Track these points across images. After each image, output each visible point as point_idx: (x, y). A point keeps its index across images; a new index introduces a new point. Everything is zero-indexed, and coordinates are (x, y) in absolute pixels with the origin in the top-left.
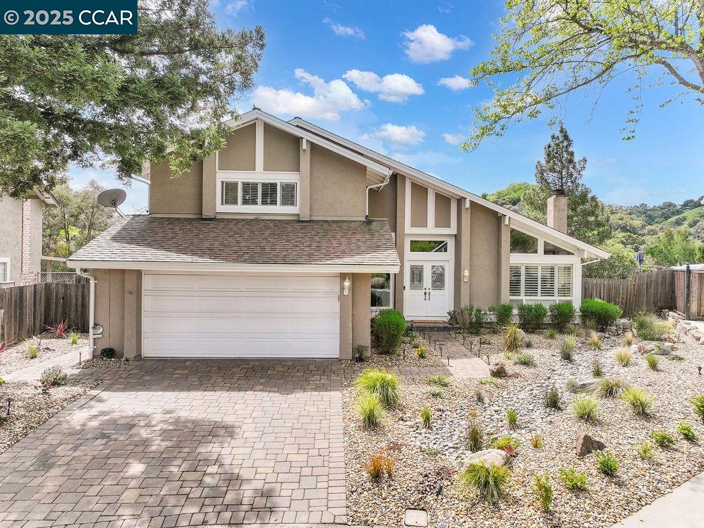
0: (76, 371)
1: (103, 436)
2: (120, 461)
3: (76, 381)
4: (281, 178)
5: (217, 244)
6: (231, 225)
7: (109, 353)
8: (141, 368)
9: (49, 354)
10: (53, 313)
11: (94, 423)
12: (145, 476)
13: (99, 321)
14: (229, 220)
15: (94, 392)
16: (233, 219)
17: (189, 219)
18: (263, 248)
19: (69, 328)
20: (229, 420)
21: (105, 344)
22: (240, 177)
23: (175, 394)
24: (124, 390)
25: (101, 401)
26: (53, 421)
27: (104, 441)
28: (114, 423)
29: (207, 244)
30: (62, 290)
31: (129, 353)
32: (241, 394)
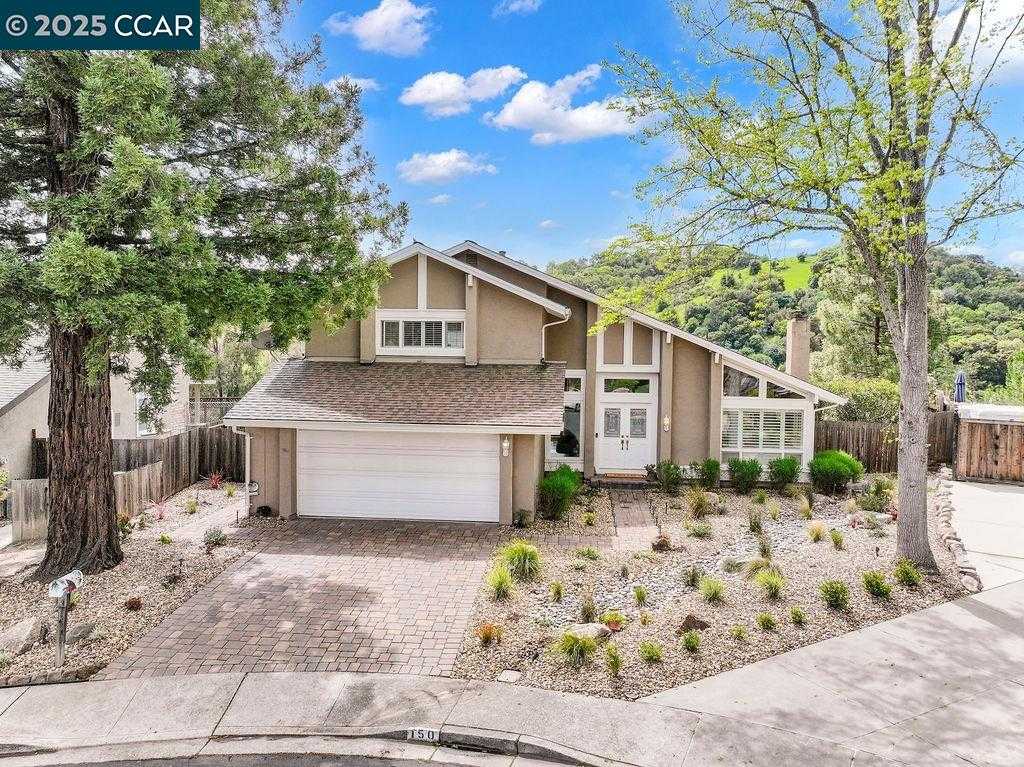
0: (234, 530)
1: (262, 596)
2: (274, 618)
3: (235, 543)
4: (446, 316)
5: (373, 397)
6: (391, 372)
7: (265, 511)
8: (296, 529)
9: (207, 509)
10: (207, 461)
11: (252, 585)
12: (293, 632)
13: (256, 478)
14: (390, 365)
15: (251, 554)
16: (394, 364)
17: (346, 363)
18: (419, 404)
19: (224, 477)
20: (372, 586)
21: (261, 502)
22: (402, 316)
23: (326, 558)
24: (279, 552)
25: (258, 562)
26: (217, 581)
27: (261, 601)
28: (270, 584)
29: (362, 398)
30: (216, 436)
31: (285, 512)
32: (390, 559)
